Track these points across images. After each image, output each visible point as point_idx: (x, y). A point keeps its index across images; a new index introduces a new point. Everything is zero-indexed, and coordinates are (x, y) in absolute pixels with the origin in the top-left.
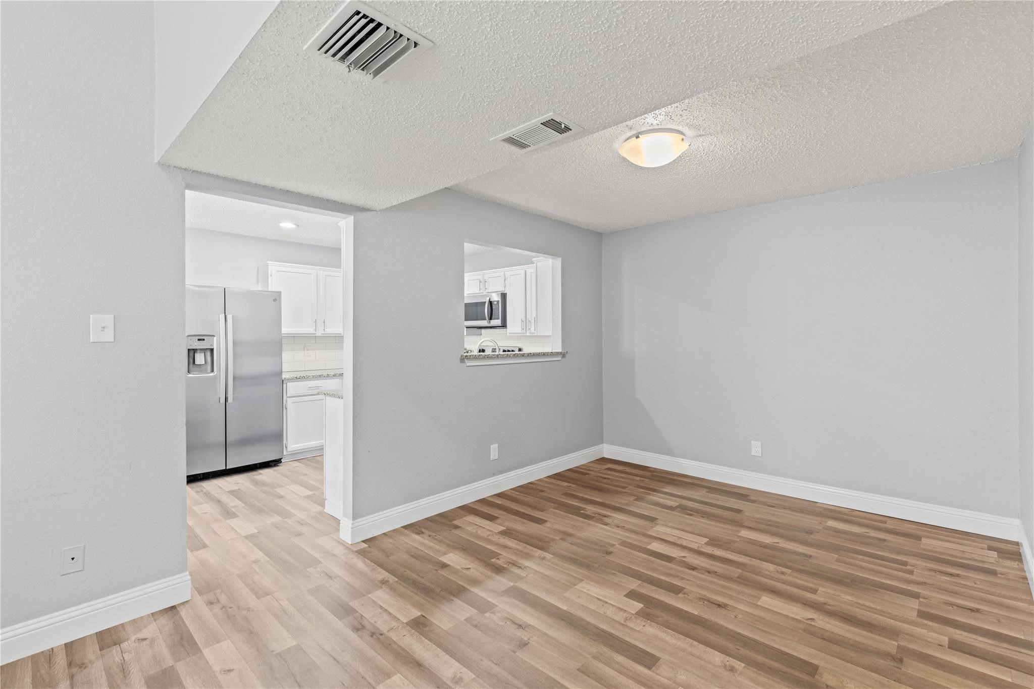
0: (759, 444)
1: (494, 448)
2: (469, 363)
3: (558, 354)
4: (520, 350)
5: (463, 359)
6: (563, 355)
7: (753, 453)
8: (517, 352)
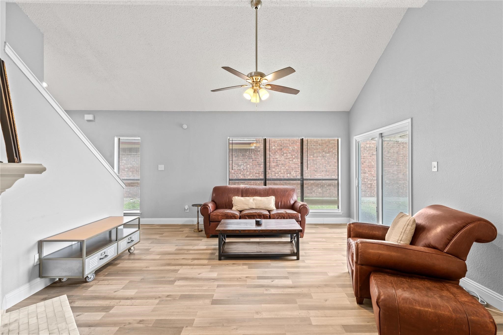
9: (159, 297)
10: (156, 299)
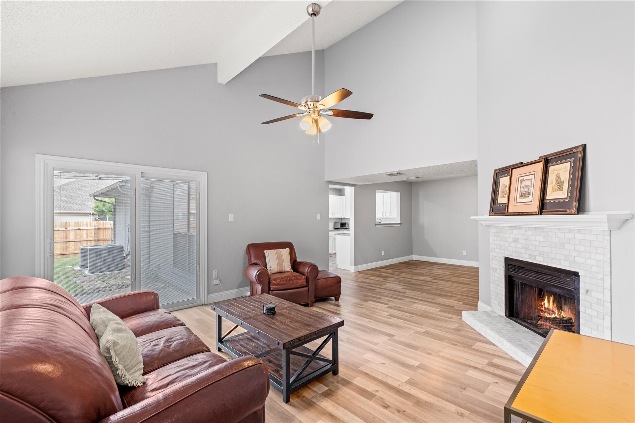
0: (465, 251)
1: (383, 252)
2: (377, 226)
3: (400, 224)
4: (380, 223)
5: (376, 225)
6: (401, 224)
7: (464, 254)
8: (379, 223)
9: (439, 356)
10: (443, 356)
